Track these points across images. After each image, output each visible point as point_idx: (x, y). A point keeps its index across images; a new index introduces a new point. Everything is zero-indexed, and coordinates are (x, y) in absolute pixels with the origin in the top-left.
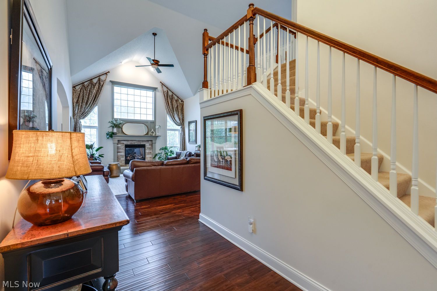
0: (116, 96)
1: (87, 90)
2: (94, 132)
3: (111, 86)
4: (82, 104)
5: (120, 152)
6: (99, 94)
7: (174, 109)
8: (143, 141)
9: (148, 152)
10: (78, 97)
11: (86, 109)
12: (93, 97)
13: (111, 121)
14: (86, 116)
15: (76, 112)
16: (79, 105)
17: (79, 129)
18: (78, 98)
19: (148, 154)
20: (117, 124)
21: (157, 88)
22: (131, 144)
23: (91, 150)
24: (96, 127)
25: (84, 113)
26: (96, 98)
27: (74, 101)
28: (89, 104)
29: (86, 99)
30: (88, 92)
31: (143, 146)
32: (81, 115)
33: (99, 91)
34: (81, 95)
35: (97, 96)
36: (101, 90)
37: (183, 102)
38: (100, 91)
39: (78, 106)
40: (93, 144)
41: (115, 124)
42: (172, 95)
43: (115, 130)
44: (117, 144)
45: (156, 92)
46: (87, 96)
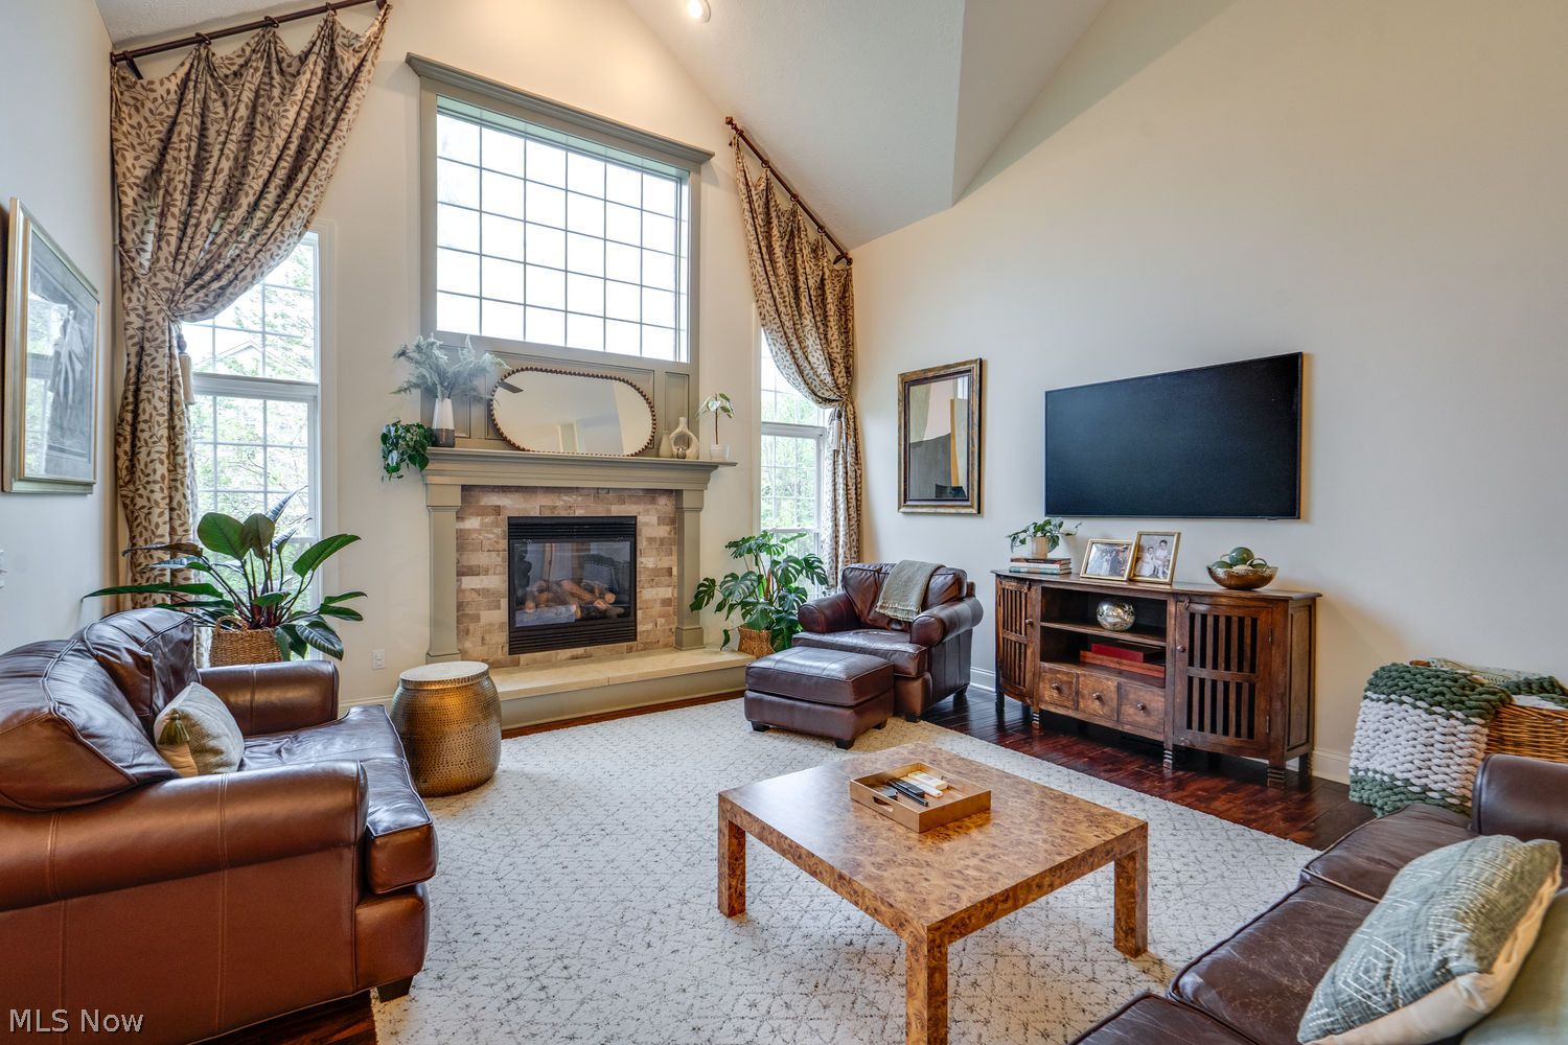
0: (451, 182)
1: (231, 99)
2: (291, 421)
3: (414, 102)
4: (191, 203)
5: (472, 571)
6: (326, 142)
7: (804, 302)
8: (622, 495)
9: (651, 565)
10: (158, 145)
11: (226, 243)
12: (280, 158)
13: (418, 347)
14: (222, 297)
15: (145, 259)
16: (166, 206)
17: (165, 395)
18: (163, 154)
19: (653, 583)
20: (457, 374)
21: (710, 155)
22: (547, 514)
23: (258, 562)
24: (310, 392)
25: (211, 273)
26: (305, 170)
27: (119, 170)
28: (245, 201)
29: (226, 165)
30: (243, 112)
31: (624, 529)
32: (188, 285)
33: (330, 121)
34: (187, 129)
35: (314, 155)
36: (342, 111)
37: (850, 262)
38: (336, 120)
39: (162, 215)
40: (277, 512)
41: (442, 375)
42: (794, 213)
43: (444, 416)
44: (459, 518)
45: (703, 185)
46: (232, 146)
